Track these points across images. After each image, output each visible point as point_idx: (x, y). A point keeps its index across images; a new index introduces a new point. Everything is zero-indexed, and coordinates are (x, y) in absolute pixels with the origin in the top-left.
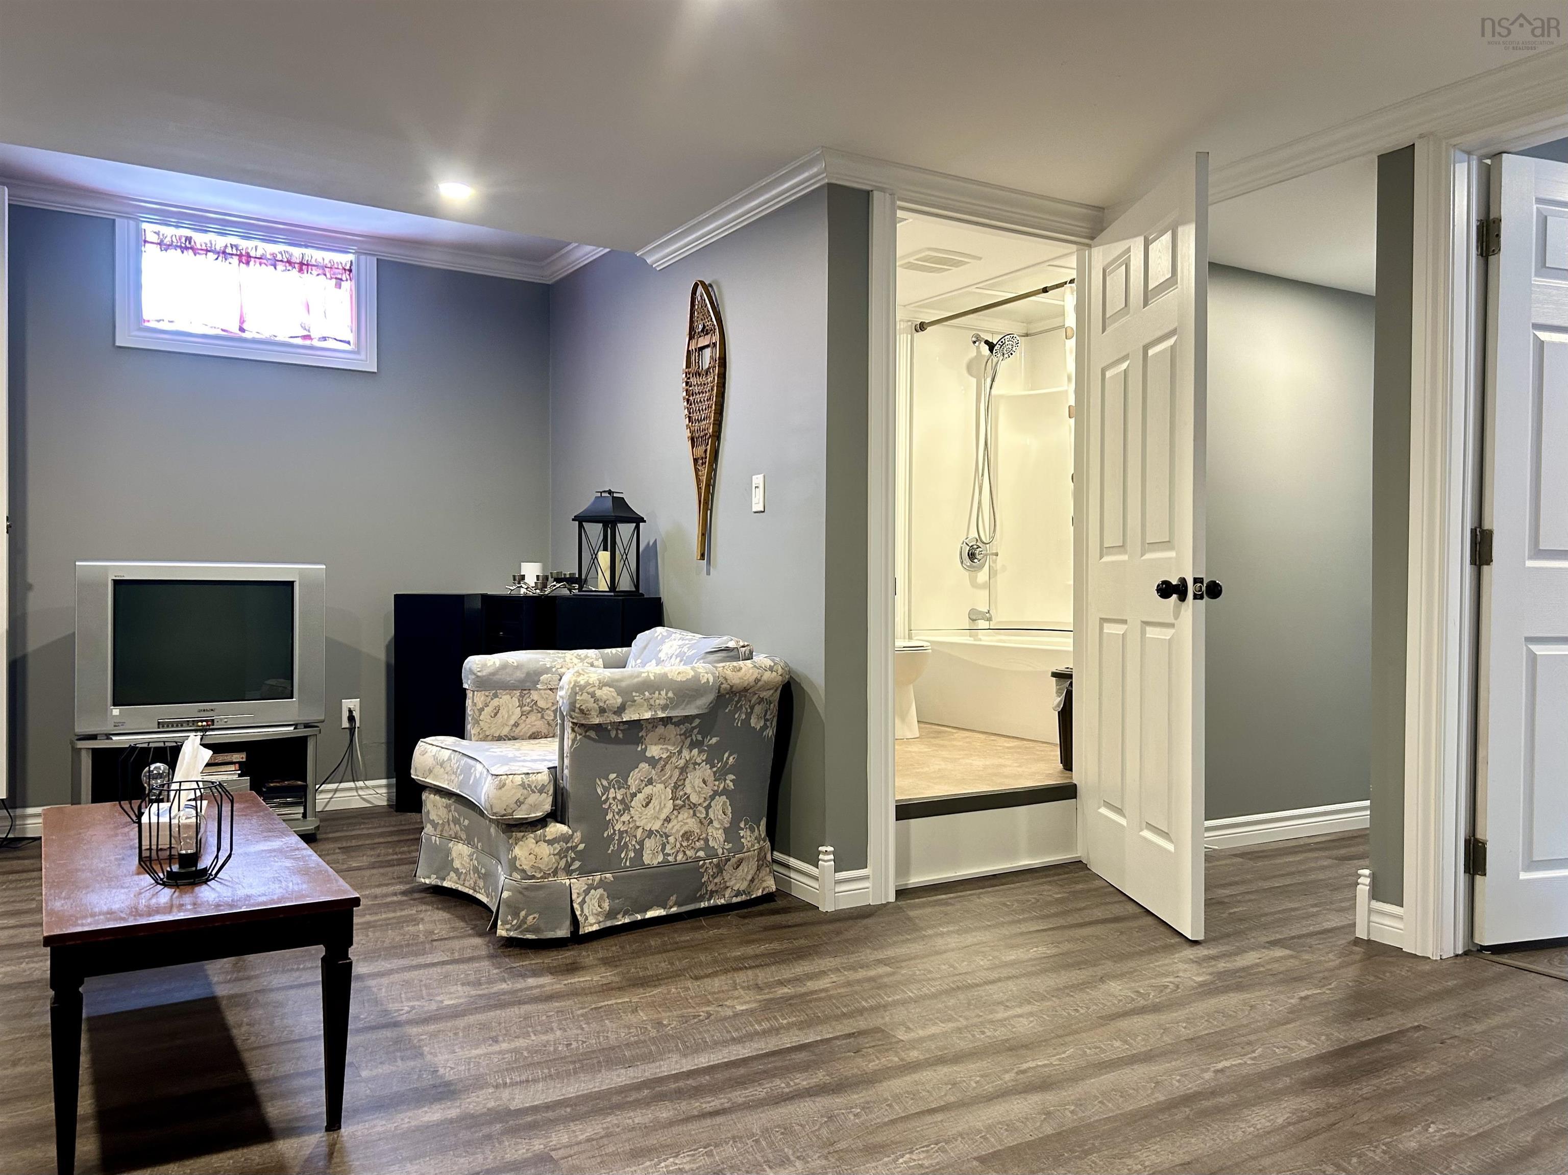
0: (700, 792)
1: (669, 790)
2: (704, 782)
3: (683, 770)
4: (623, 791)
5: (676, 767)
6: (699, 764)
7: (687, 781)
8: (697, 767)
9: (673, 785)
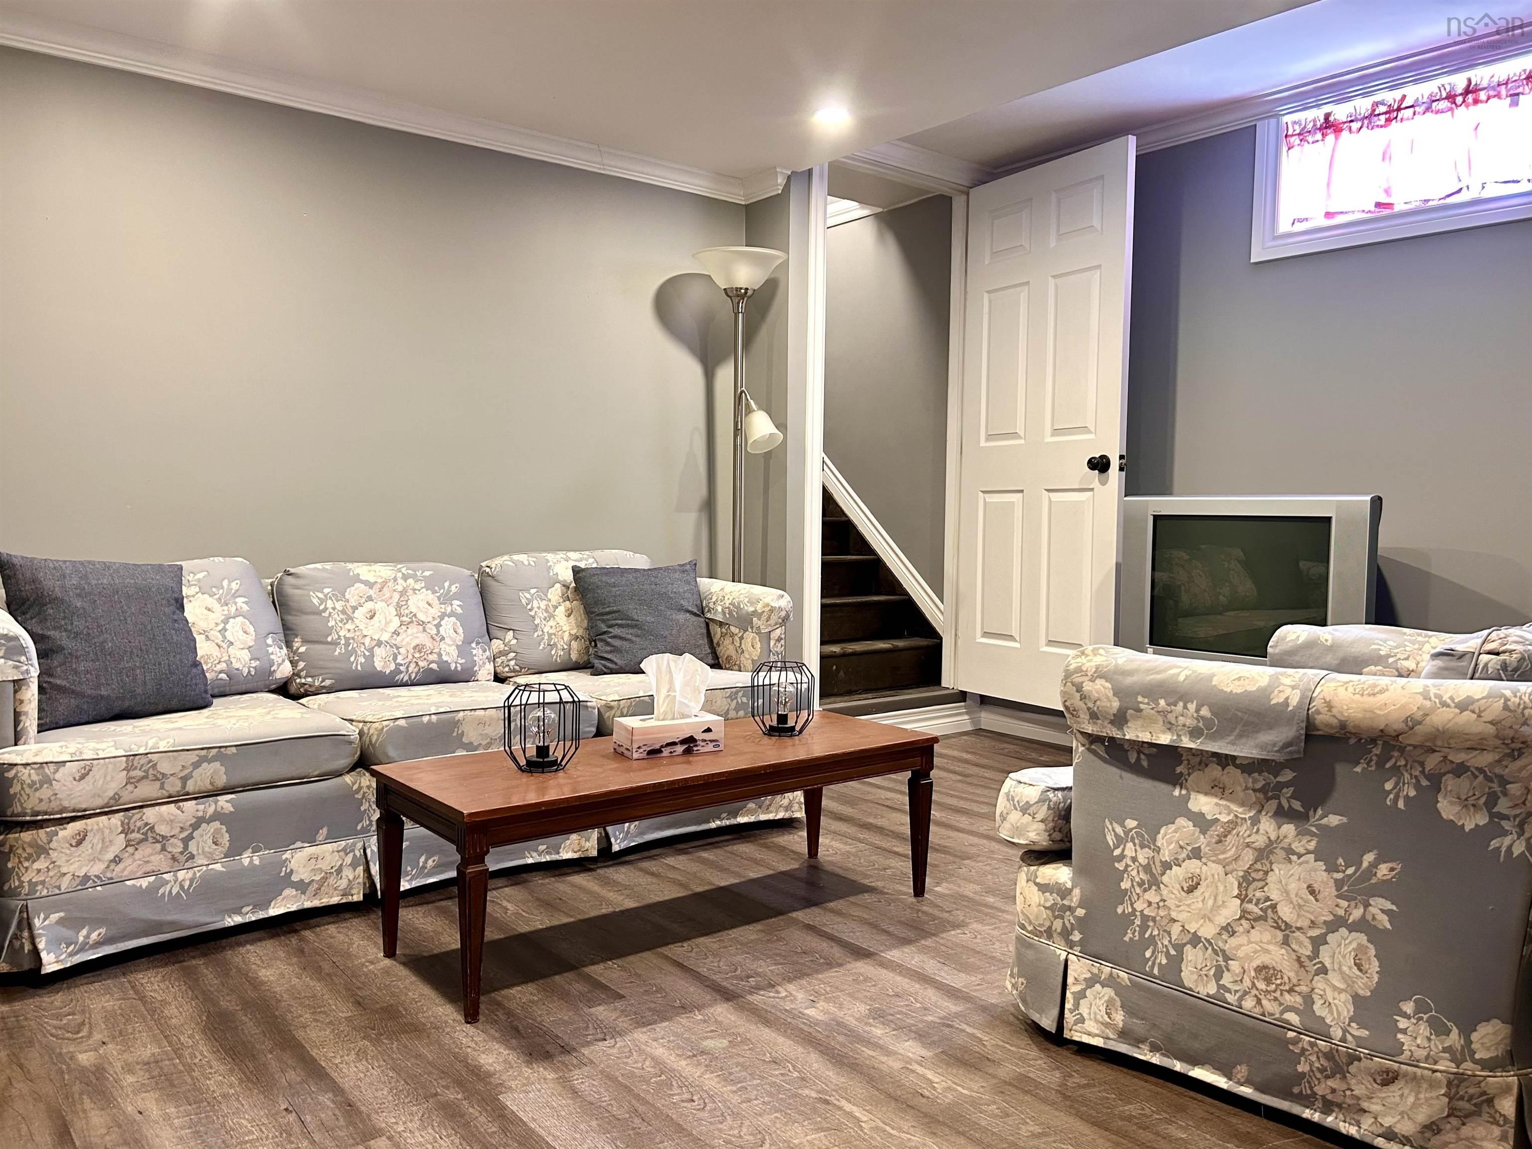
0: (1300, 906)
1: (1233, 883)
2: (1312, 891)
3: (1265, 853)
4: (1147, 851)
5: (1248, 845)
6: (1300, 856)
7: (1271, 878)
8: (1294, 858)
9: (1241, 874)
